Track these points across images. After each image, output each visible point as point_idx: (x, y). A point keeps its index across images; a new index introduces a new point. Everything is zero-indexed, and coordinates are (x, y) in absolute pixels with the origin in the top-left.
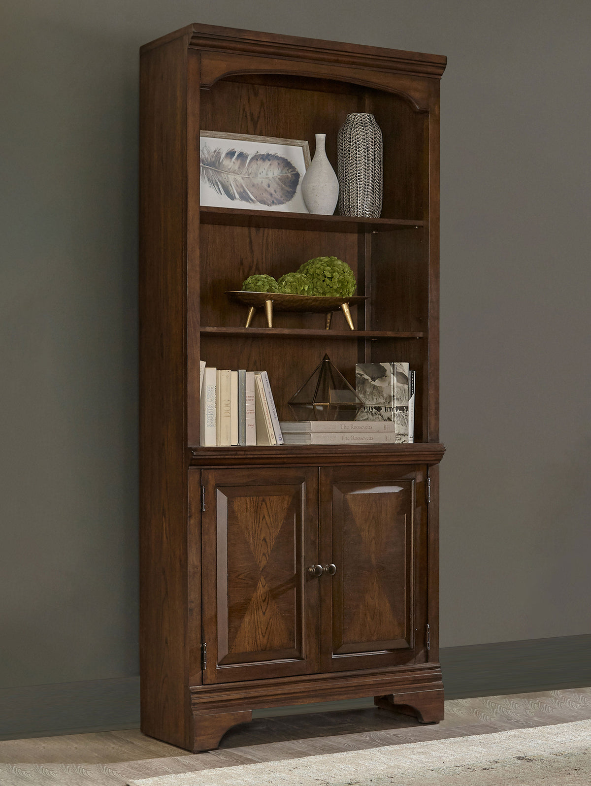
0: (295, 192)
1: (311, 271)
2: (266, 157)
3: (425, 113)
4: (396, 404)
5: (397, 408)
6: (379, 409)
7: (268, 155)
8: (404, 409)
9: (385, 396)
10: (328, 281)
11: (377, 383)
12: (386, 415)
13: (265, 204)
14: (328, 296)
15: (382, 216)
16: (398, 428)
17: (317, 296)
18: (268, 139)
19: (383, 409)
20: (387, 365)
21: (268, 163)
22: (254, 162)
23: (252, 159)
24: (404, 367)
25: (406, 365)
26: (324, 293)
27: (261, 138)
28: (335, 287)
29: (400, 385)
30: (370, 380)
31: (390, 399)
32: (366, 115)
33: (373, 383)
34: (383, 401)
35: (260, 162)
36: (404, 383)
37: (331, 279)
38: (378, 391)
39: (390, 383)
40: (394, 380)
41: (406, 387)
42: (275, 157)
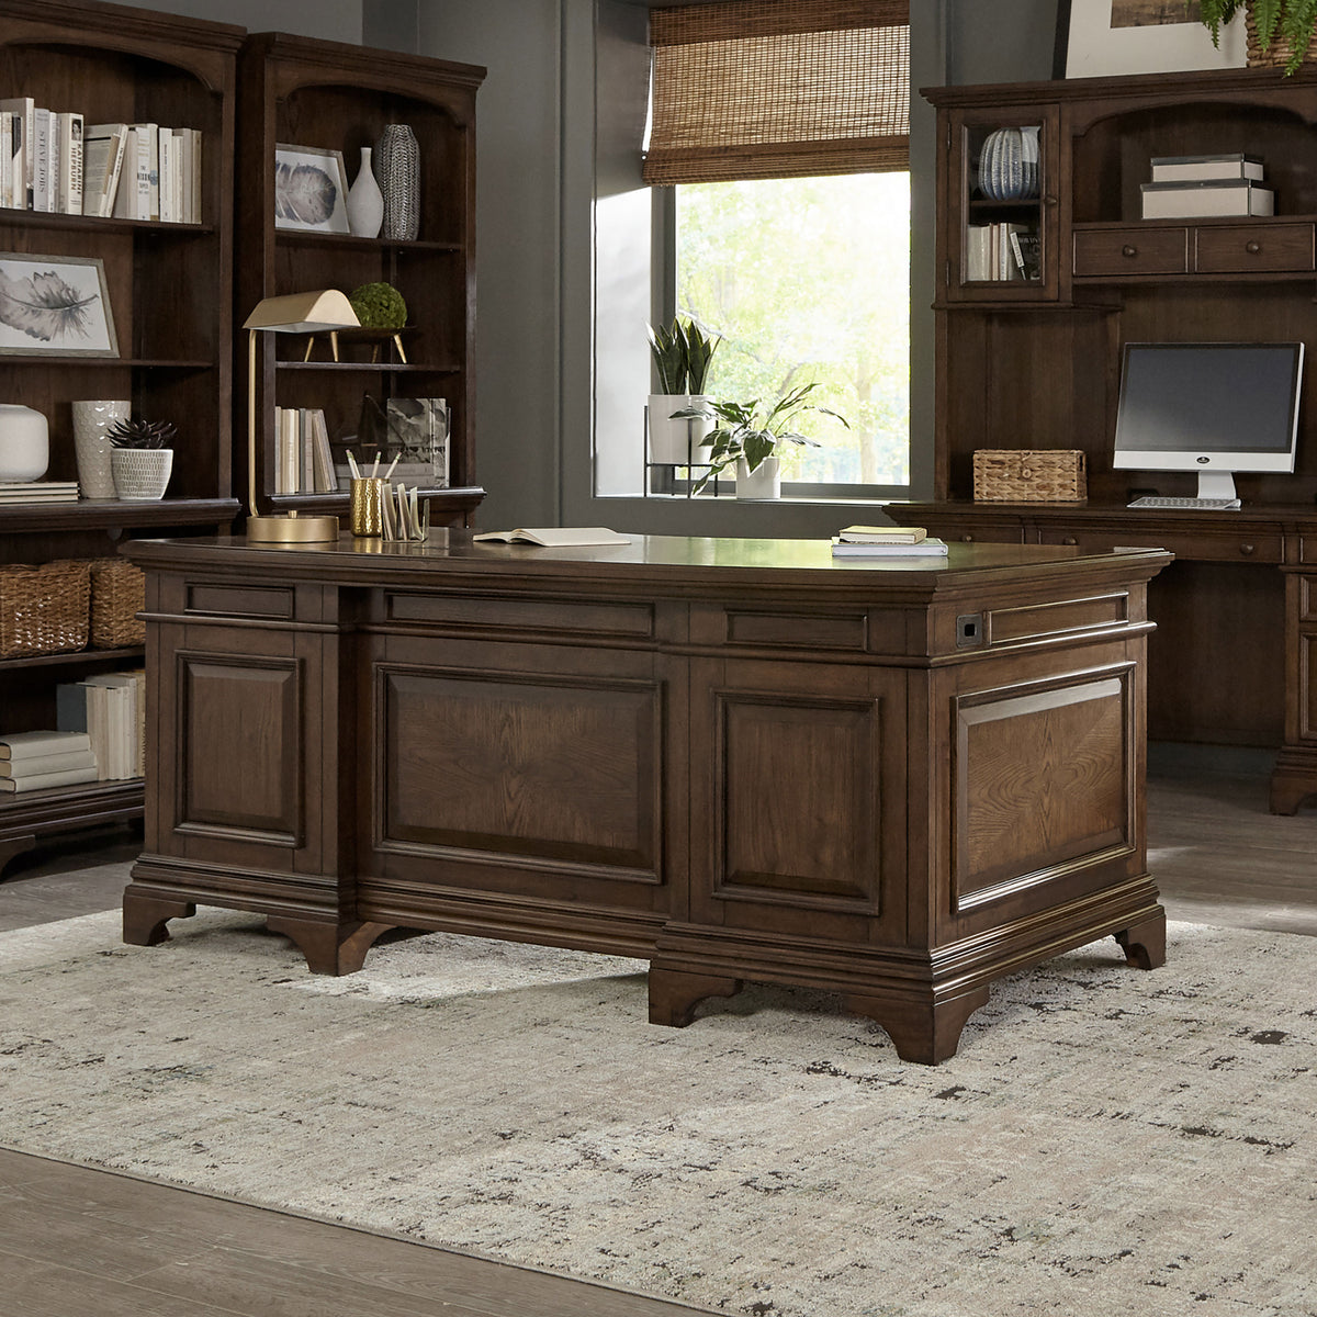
0: (333, 209)
1: (368, 299)
2: (307, 170)
3: (462, 128)
4: (435, 444)
5: (436, 449)
6: (415, 449)
7: (308, 167)
8: (441, 449)
9: (422, 435)
10: (385, 311)
11: (413, 421)
12: (424, 456)
13: (308, 222)
14: (385, 326)
15: (419, 239)
16: (436, 471)
17: (376, 326)
18: (308, 149)
19: (420, 449)
20: (424, 402)
21: (308, 176)
22: (296, 175)
23: (295, 171)
24: (441, 403)
25: (443, 401)
26: (381, 324)
27: (300, 147)
28: (392, 317)
29: (438, 423)
30: (405, 417)
31: (428, 438)
32: (406, 127)
33: (408, 420)
34: (420, 441)
35: (301, 175)
36: (442, 421)
37: (387, 308)
38: (415, 429)
39: (428, 421)
40: (432, 417)
41: (444, 425)
42: (314, 170)
